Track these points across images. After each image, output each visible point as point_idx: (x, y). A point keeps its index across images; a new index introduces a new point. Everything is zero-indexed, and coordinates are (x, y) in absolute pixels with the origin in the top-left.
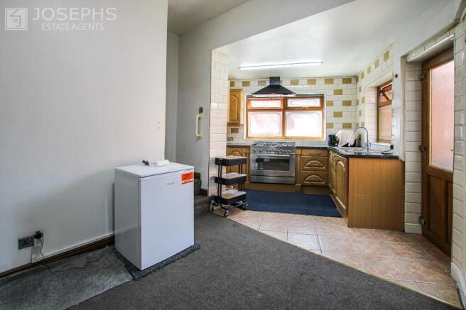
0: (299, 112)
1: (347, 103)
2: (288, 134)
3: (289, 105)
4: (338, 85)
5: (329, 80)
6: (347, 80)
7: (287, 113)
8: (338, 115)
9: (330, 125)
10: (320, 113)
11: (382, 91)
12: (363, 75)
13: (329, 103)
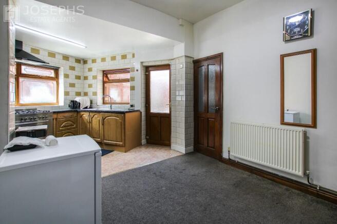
0: (36, 80)
1: (78, 78)
2: (21, 102)
3: (23, 72)
4: (72, 63)
5: (66, 58)
6: (78, 61)
7: (21, 79)
8: (72, 85)
9: (67, 94)
10: (55, 82)
11: (105, 73)
12: (94, 61)
13: (66, 76)
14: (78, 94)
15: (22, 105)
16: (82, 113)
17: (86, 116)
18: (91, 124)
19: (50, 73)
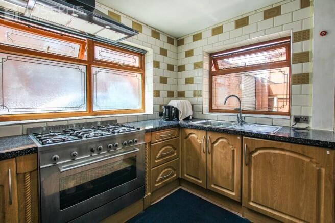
4: (163, 43)
6: (171, 40)
8: (164, 80)
9: (157, 94)
10: (140, 76)
11: (214, 58)
12: (197, 37)
13: (156, 65)
14: (171, 95)
15: (97, 114)
16: (189, 131)
17: (198, 138)
18: (209, 156)
19: (133, 61)
